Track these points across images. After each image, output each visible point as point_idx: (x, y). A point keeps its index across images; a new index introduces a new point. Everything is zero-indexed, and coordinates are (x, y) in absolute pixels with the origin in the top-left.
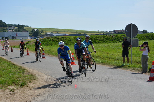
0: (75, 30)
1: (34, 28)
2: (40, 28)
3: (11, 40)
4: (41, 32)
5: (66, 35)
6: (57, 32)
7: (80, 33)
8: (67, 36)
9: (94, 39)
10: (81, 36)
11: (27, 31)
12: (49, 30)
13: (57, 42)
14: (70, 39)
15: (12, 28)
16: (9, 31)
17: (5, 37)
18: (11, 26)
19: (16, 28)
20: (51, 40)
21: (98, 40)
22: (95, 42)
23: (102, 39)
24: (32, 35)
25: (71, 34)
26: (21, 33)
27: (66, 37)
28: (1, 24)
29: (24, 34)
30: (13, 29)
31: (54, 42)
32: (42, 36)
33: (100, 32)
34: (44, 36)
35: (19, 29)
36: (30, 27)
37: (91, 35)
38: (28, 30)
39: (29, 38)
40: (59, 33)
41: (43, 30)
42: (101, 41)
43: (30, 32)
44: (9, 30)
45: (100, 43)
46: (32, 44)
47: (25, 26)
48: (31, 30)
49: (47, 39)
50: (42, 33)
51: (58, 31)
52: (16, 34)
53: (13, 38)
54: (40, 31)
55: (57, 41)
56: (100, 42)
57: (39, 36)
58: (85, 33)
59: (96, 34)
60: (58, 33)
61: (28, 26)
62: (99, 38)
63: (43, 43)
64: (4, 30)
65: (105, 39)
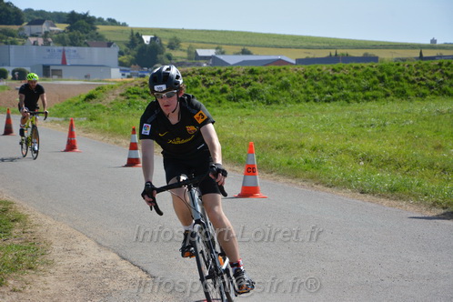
1: (142, 30)
2: (167, 31)
4: (171, 47)
5: (280, 62)
6: (239, 49)
7: (340, 52)
9: (397, 79)
10: (336, 66)
11: (109, 45)
12: (207, 38)
13: (224, 91)
14: (285, 79)
15: (44, 27)
16: (32, 40)
17: (9, 69)
18: (39, 18)
19: (61, 27)
21: (413, 82)
22: (402, 95)
23: (434, 79)
24: (133, 62)
25: (302, 55)
26: (84, 51)
29: (95, 54)
30: (46, 33)
31: (212, 91)
33: (440, 47)
35: (75, 33)
36: (124, 25)
38: (109, 38)
40: (249, 53)
41: (179, 36)
42: (431, 87)
43: (124, 47)
44: (32, 36)
45: (423, 96)
46: (112, 99)
47: (101, 21)
48: (127, 39)
50: (175, 54)
51: (246, 42)
52: (61, 54)
53: (46, 71)
54: (165, 43)
55: (227, 86)
56: (423, 90)
58: (371, 52)
59: (421, 57)
60: (245, 52)
61: (112, 22)
62: (417, 74)
64: (7, 39)
65: (450, 77)
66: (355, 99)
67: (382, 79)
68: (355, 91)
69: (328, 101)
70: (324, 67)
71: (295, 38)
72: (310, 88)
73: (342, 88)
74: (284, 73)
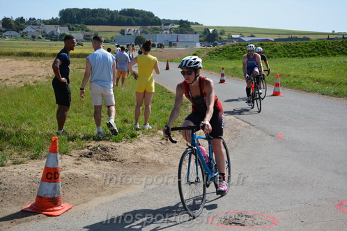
0: (286, 31)
1: (209, 27)
2: (219, 27)
3: (166, 48)
4: (221, 34)
5: (267, 40)
6: (250, 35)
7: (293, 36)
8: (270, 42)
9: (324, 47)
10: (297, 42)
11: (196, 33)
12: (236, 30)
14: (275, 47)
15: (170, 26)
16: (165, 31)
17: (156, 43)
18: (168, 22)
19: (176, 26)
20: (237, 49)
21: (331, 49)
22: (326, 54)
23: (340, 48)
24: (205, 40)
25: (277, 37)
26: (185, 36)
27: (267, 43)
28: (151, 20)
29: (190, 37)
30: (171, 29)
32: (223, 42)
33: (337, 34)
34: (225, 41)
35: (182, 28)
36: (202, 25)
37: (318, 39)
38: (197, 31)
39: (198, 45)
40: (254, 36)
41: (224, 30)
42: (338, 51)
43: (202, 34)
45: (335, 55)
47: (192, 23)
48: (203, 31)
49: (231, 48)
50: (223, 37)
51: (252, 32)
52: (176, 37)
53: (171, 44)
54: (219, 32)
56: (335, 53)
57: (216, 42)
58: (306, 36)
59: (328, 39)
60: (252, 36)
61: (197, 24)
62: (332, 46)
63: (224, 56)
64: (156, 31)
66: (305, 56)
67: (317, 48)
68: (305, 52)
69: (294, 57)
70: (292, 43)
71: (274, 30)
72: (286, 51)
73: (300, 52)
74: (275, 45)
